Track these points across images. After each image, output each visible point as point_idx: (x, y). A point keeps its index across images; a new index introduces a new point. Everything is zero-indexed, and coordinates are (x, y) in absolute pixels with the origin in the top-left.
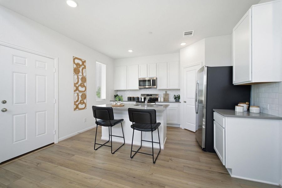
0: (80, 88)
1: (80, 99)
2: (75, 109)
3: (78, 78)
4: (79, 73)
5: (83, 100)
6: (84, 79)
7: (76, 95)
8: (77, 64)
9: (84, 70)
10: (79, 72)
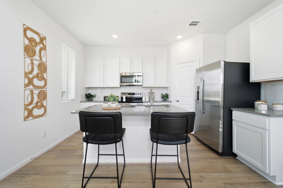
0: (36, 82)
1: (36, 99)
2: (26, 118)
3: (32, 64)
4: (34, 56)
5: (40, 101)
6: (43, 67)
7: (28, 92)
8: (31, 40)
9: (43, 52)
10: (34, 53)
